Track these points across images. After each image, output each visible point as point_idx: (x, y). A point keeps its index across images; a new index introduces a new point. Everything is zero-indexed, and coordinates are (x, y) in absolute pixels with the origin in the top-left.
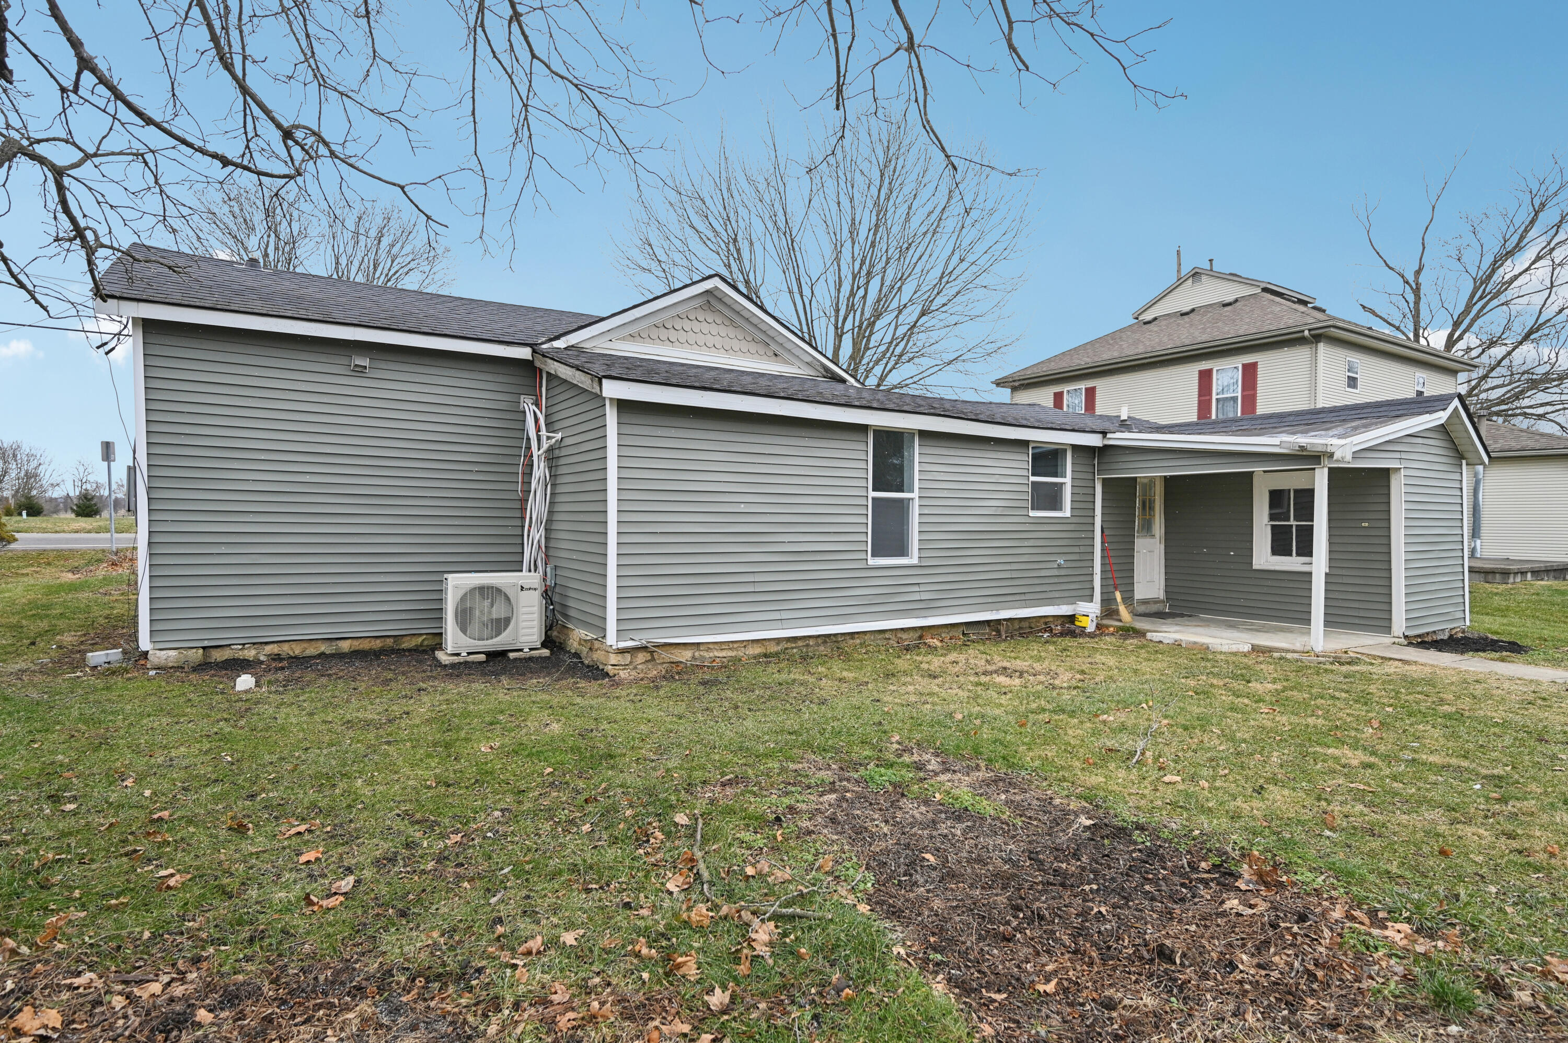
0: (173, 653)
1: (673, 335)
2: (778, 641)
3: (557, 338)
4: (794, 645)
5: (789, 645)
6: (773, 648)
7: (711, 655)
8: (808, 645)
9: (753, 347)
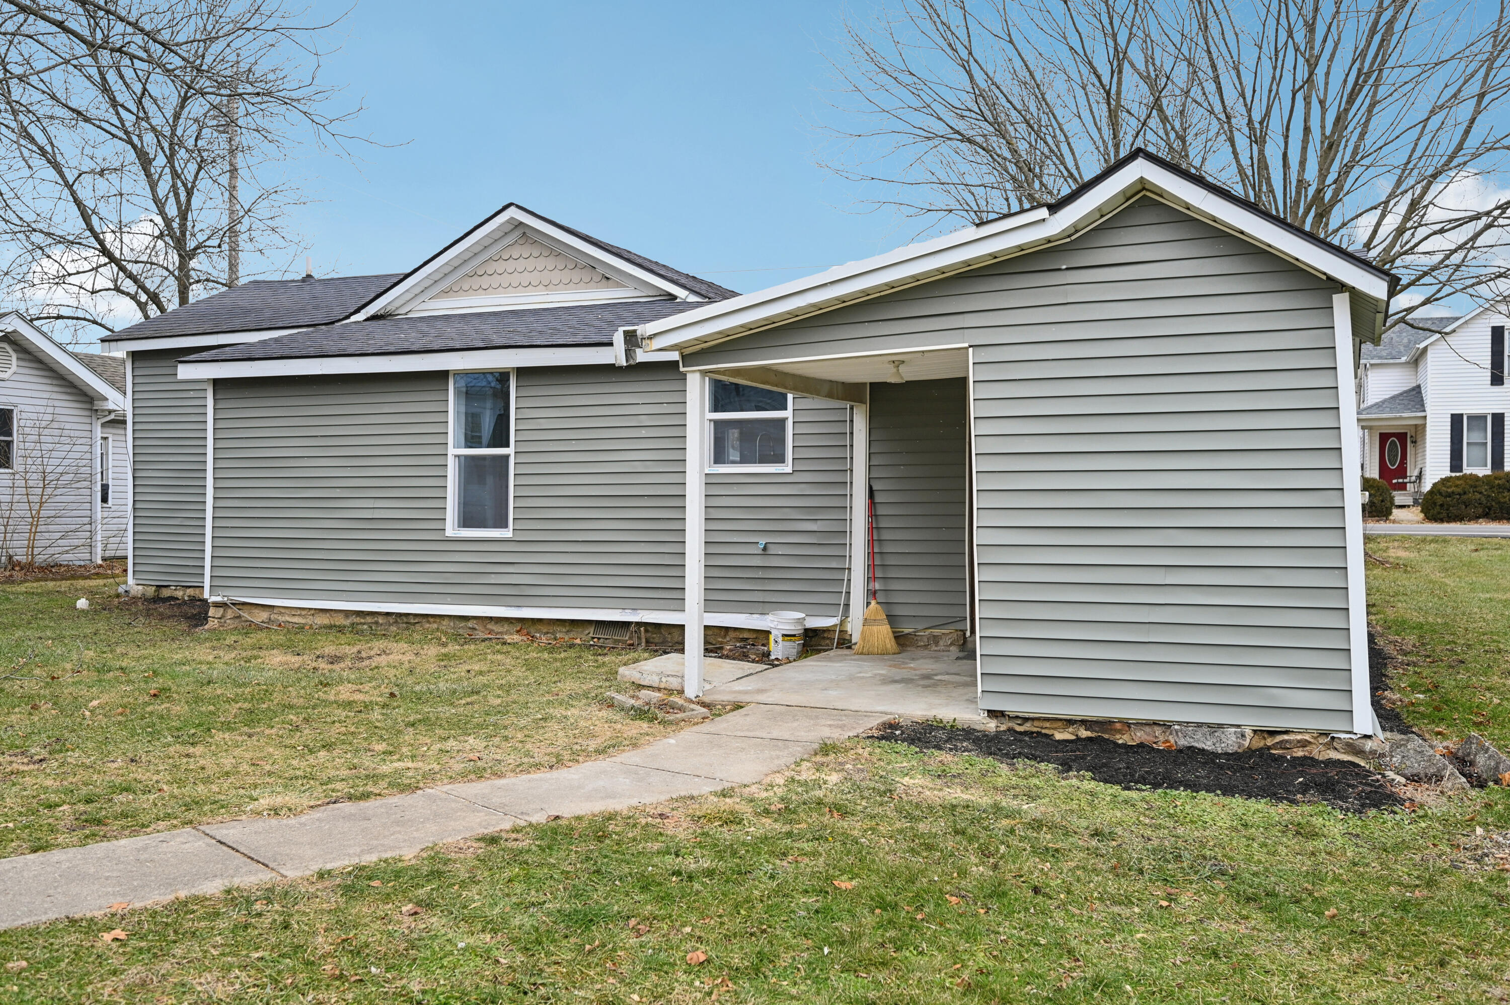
0: (140, 587)
1: (485, 281)
2: (347, 613)
3: (357, 311)
4: (362, 621)
5: (358, 620)
6: (340, 621)
7: (283, 619)
8: (377, 623)
9: (576, 275)
